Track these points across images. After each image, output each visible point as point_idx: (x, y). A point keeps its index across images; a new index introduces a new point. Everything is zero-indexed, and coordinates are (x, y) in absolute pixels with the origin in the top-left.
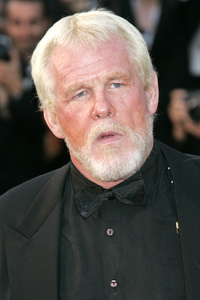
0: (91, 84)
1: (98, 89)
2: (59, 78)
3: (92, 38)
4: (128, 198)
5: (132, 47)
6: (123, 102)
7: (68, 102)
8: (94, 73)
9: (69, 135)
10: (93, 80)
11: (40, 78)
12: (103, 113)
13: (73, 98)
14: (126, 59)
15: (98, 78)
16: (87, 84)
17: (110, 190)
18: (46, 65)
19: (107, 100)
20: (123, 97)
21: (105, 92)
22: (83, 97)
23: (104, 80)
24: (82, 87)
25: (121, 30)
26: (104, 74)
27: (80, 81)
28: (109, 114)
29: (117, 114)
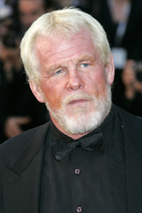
0: (66, 65)
1: (72, 68)
2: (42, 60)
3: (67, 31)
4: (90, 146)
5: (96, 36)
6: (90, 78)
7: (49, 77)
8: (69, 57)
9: (49, 101)
10: (68, 62)
11: (28, 60)
12: (75, 86)
13: (53, 75)
14: (91, 46)
15: (71, 60)
16: (63, 65)
17: (77, 140)
18: (32, 50)
19: (78, 77)
20: (90, 74)
21: (77, 71)
22: (60, 74)
23: (75, 62)
24: (60, 67)
25: (87, 24)
26: (76, 57)
27: (58, 63)
28: (80, 86)
29: (86, 87)
